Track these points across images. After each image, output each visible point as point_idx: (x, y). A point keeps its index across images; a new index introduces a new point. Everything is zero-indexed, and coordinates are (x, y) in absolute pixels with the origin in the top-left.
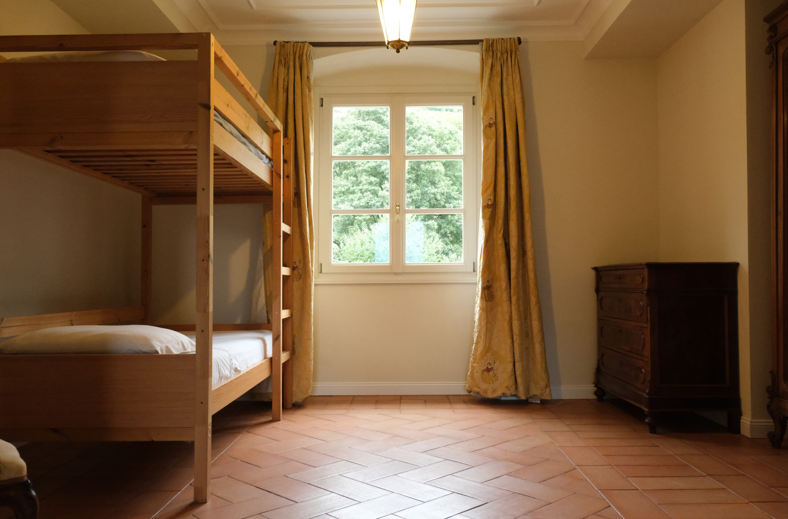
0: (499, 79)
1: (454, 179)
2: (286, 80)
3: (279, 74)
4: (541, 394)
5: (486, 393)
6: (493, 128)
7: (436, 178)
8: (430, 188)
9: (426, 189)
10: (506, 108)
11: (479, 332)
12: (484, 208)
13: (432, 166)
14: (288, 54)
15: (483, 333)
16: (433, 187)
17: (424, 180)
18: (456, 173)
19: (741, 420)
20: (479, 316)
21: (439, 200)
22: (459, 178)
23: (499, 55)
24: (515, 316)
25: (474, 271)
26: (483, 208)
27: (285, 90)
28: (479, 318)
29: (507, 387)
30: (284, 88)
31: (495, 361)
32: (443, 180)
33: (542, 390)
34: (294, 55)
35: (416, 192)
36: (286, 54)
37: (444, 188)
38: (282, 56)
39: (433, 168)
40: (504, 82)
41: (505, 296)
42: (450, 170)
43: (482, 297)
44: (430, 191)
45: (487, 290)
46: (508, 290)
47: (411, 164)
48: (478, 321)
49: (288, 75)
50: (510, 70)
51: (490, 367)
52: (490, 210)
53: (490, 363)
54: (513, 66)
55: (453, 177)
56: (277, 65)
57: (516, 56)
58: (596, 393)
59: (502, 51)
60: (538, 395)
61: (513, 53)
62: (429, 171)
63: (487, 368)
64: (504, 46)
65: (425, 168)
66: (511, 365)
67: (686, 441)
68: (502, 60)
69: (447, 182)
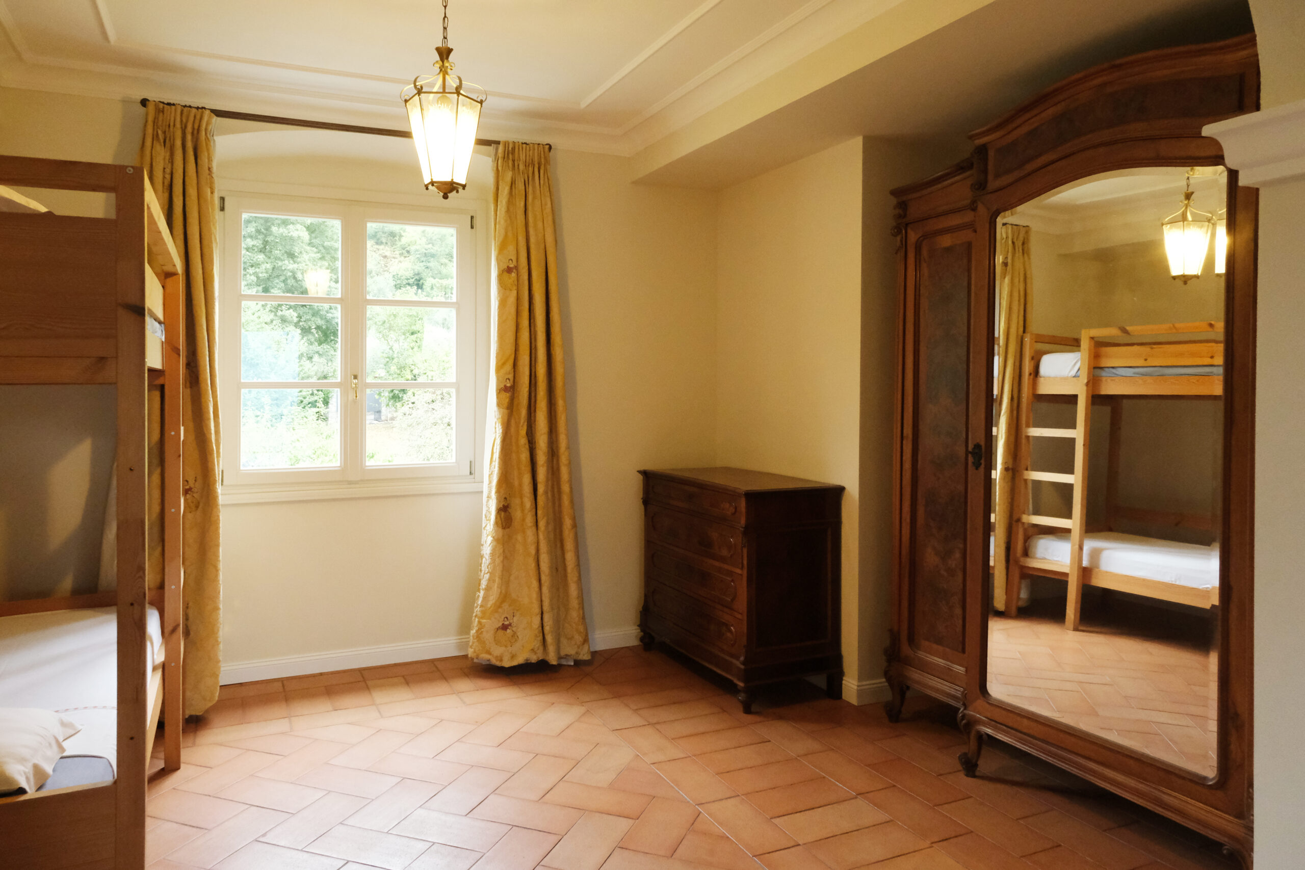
0: (522, 204)
1: (323, 251)
2: (168, 171)
3: (154, 158)
4: (577, 653)
5: (501, 660)
6: (514, 275)
7: (295, 248)
8: (286, 262)
9: (280, 263)
10: (532, 246)
11: (492, 574)
12: (500, 392)
13: (290, 230)
14: (172, 124)
15: (497, 574)
16: (291, 262)
17: (277, 250)
18: (326, 243)
19: (844, 682)
20: (492, 550)
21: (300, 280)
22: (331, 250)
23: (522, 167)
24: (544, 547)
25: (471, 473)
26: (498, 391)
27: (165, 187)
28: (490, 554)
29: (532, 650)
30: (163, 183)
31: (513, 613)
32: (307, 252)
33: (578, 647)
34: (182, 128)
35: (263, 266)
36: (168, 123)
37: (308, 263)
38: (158, 128)
39: (292, 233)
40: (530, 208)
41: (529, 520)
42: (316, 238)
43: (496, 523)
44: (286, 266)
45: (504, 512)
46: (534, 510)
47: (256, 225)
48: (490, 558)
49: (172, 161)
50: (538, 192)
51: (507, 623)
52: (508, 395)
53: (507, 618)
54: (541, 187)
55: (321, 248)
56: (148, 142)
57: (546, 172)
58: (642, 639)
59: (526, 160)
60: (571, 655)
61: (542, 167)
62: (284, 237)
63: (503, 624)
64: (529, 156)
65: (279, 232)
66: (539, 618)
67: (794, 724)
68: (526, 175)
69: (313, 255)
